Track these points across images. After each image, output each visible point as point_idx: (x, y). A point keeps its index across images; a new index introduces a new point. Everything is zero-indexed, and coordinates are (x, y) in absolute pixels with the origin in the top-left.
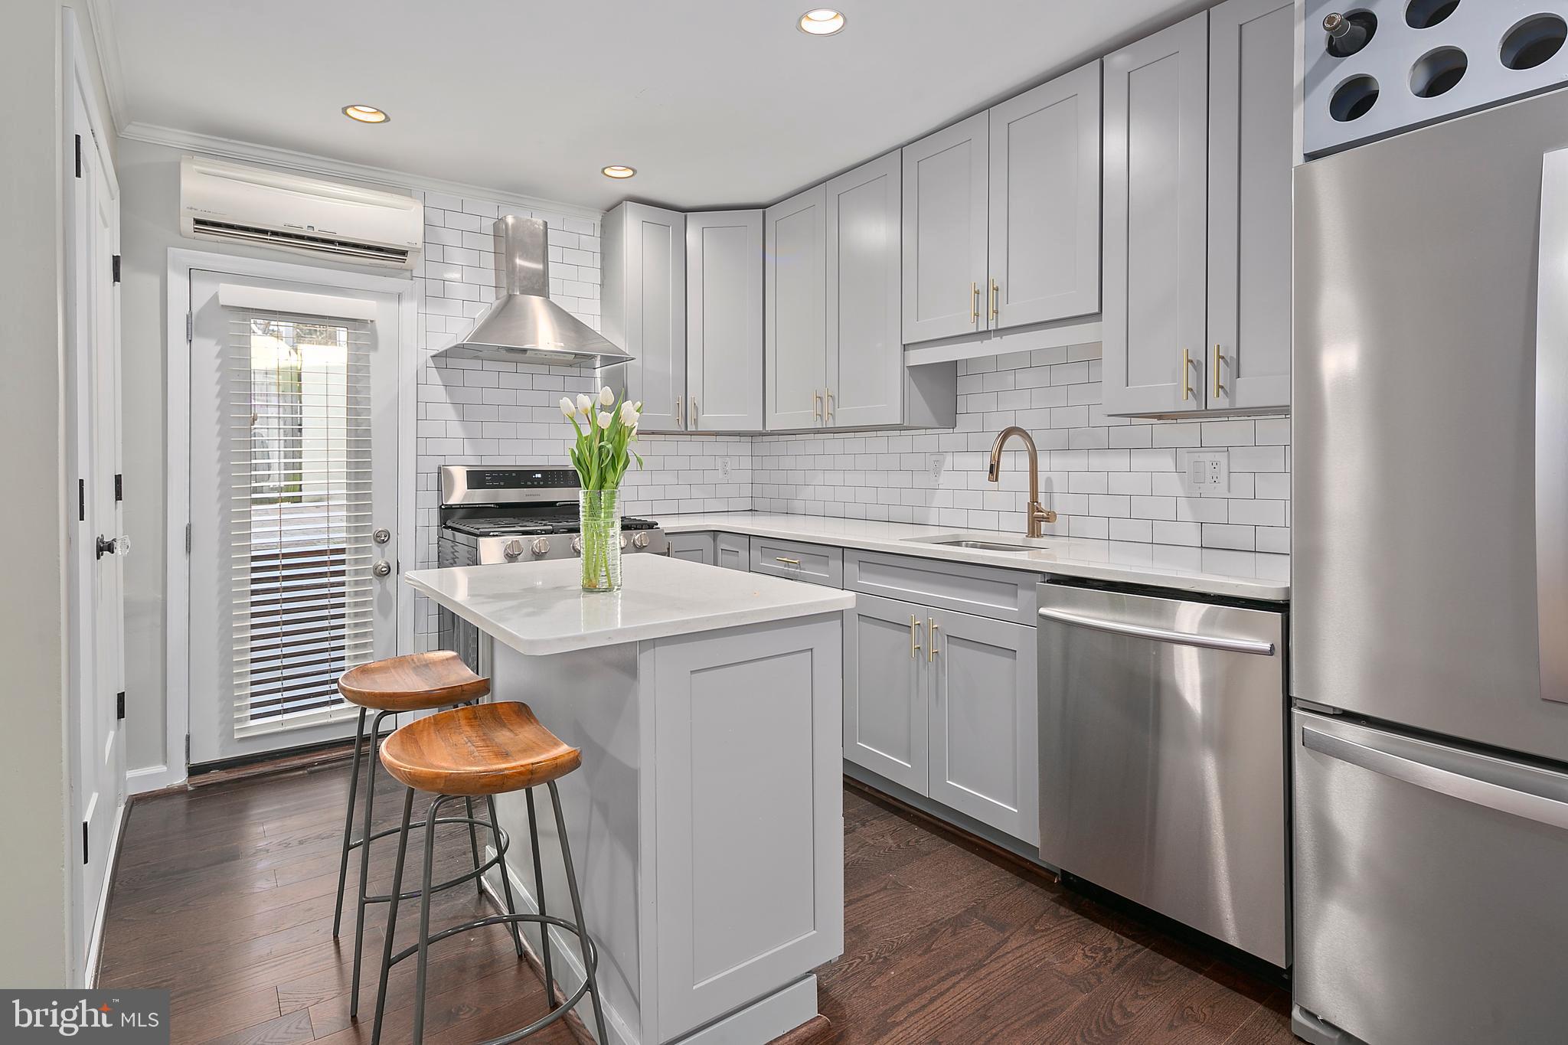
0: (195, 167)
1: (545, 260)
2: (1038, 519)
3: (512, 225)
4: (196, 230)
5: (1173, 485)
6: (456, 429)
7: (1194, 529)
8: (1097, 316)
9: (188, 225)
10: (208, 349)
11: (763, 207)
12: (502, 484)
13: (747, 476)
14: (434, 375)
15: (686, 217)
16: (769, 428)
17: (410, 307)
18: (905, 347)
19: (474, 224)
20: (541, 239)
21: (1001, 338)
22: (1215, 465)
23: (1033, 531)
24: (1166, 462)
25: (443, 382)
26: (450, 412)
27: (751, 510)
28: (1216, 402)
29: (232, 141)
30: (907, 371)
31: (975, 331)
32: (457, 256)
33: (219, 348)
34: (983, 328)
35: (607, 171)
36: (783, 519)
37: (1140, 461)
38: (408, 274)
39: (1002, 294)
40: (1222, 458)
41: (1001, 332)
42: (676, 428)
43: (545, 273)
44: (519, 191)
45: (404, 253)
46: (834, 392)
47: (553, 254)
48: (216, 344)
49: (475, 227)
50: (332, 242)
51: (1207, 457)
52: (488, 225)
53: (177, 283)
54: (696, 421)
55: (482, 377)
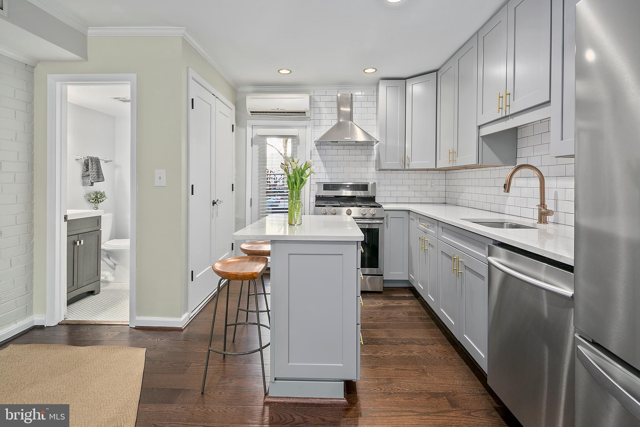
0: (249, 97)
1: (351, 107)
2: (544, 213)
3: (340, 96)
4: (252, 114)
6: (323, 170)
8: (549, 102)
9: (250, 114)
10: (256, 147)
11: (436, 71)
12: (335, 189)
13: (443, 188)
14: (316, 152)
15: (406, 81)
16: (438, 167)
17: (309, 130)
18: (479, 127)
19: (329, 99)
20: (350, 100)
21: (513, 119)
23: (540, 221)
25: (319, 154)
26: (321, 164)
27: (445, 203)
29: (262, 87)
30: (480, 139)
31: (501, 117)
32: (324, 110)
33: (259, 147)
34: (504, 115)
35: (366, 71)
38: (309, 119)
39: (512, 96)
42: (401, 168)
43: (351, 113)
44: (343, 84)
45: (305, 113)
46: (455, 150)
47: (355, 104)
48: (258, 146)
49: (330, 100)
50: (284, 112)
52: (334, 98)
53: (249, 129)
54: (408, 165)
55: (333, 151)
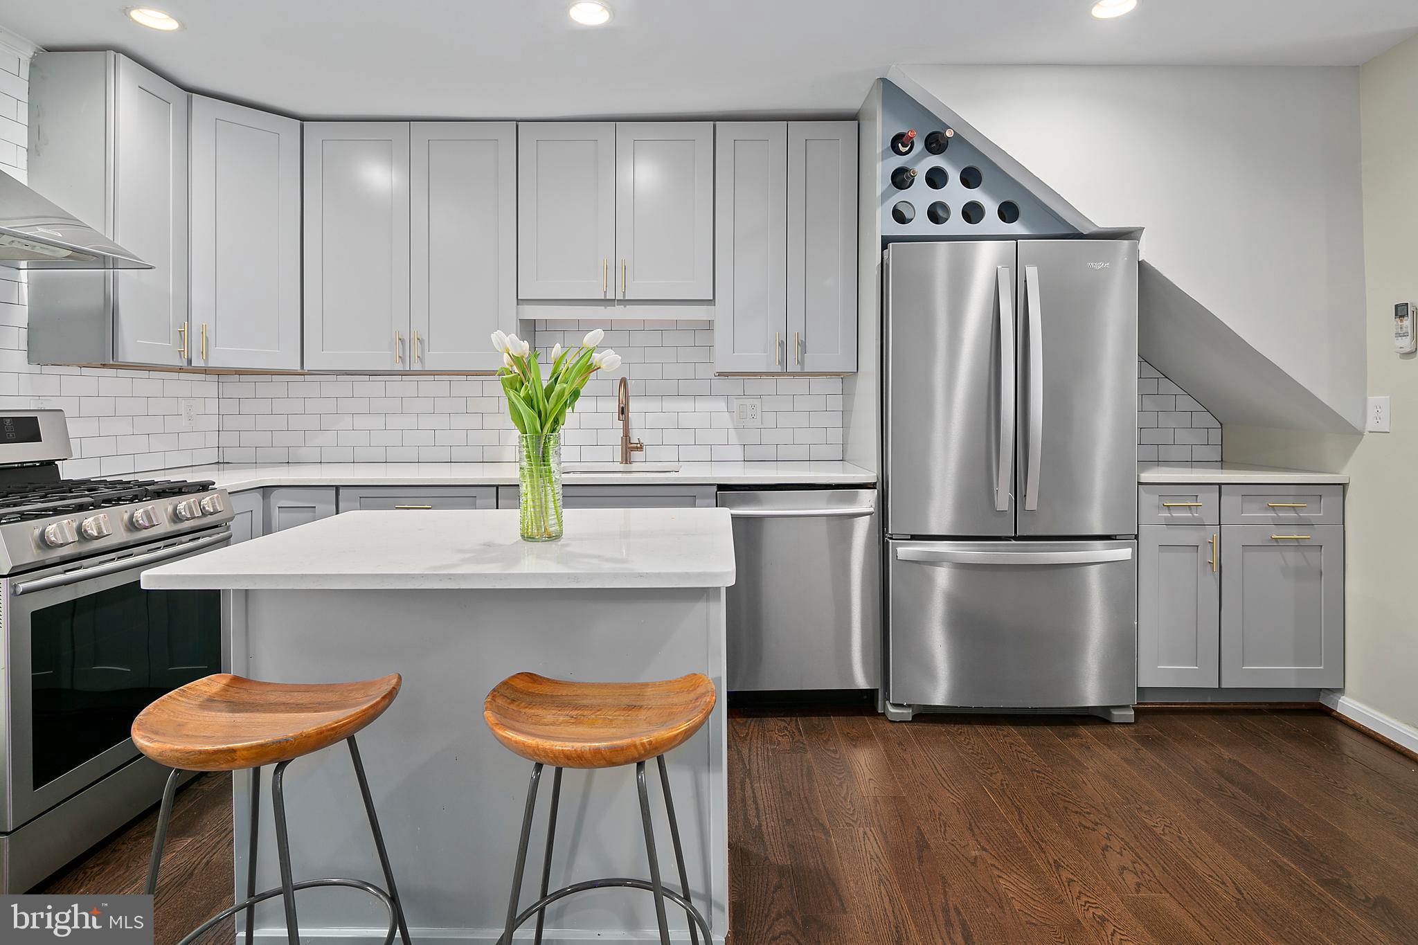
2: (629, 448)
5: (726, 420)
7: (740, 449)
8: (711, 302)
13: (213, 423)
18: (519, 302)
21: (625, 307)
22: (753, 407)
23: (626, 460)
24: (721, 405)
27: (218, 462)
28: (793, 367)
30: (518, 323)
31: (603, 298)
34: (610, 296)
36: (285, 468)
37: (702, 405)
39: (629, 272)
40: (757, 402)
41: (625, 302)
42: (174, 364)
51: (749, 402)
